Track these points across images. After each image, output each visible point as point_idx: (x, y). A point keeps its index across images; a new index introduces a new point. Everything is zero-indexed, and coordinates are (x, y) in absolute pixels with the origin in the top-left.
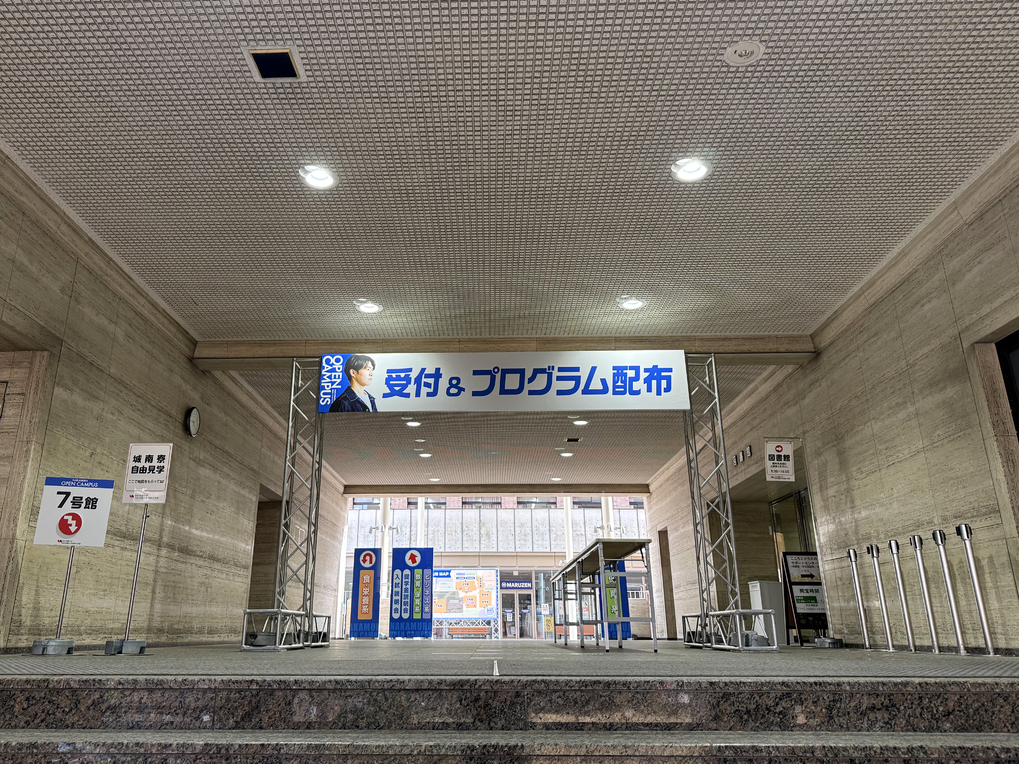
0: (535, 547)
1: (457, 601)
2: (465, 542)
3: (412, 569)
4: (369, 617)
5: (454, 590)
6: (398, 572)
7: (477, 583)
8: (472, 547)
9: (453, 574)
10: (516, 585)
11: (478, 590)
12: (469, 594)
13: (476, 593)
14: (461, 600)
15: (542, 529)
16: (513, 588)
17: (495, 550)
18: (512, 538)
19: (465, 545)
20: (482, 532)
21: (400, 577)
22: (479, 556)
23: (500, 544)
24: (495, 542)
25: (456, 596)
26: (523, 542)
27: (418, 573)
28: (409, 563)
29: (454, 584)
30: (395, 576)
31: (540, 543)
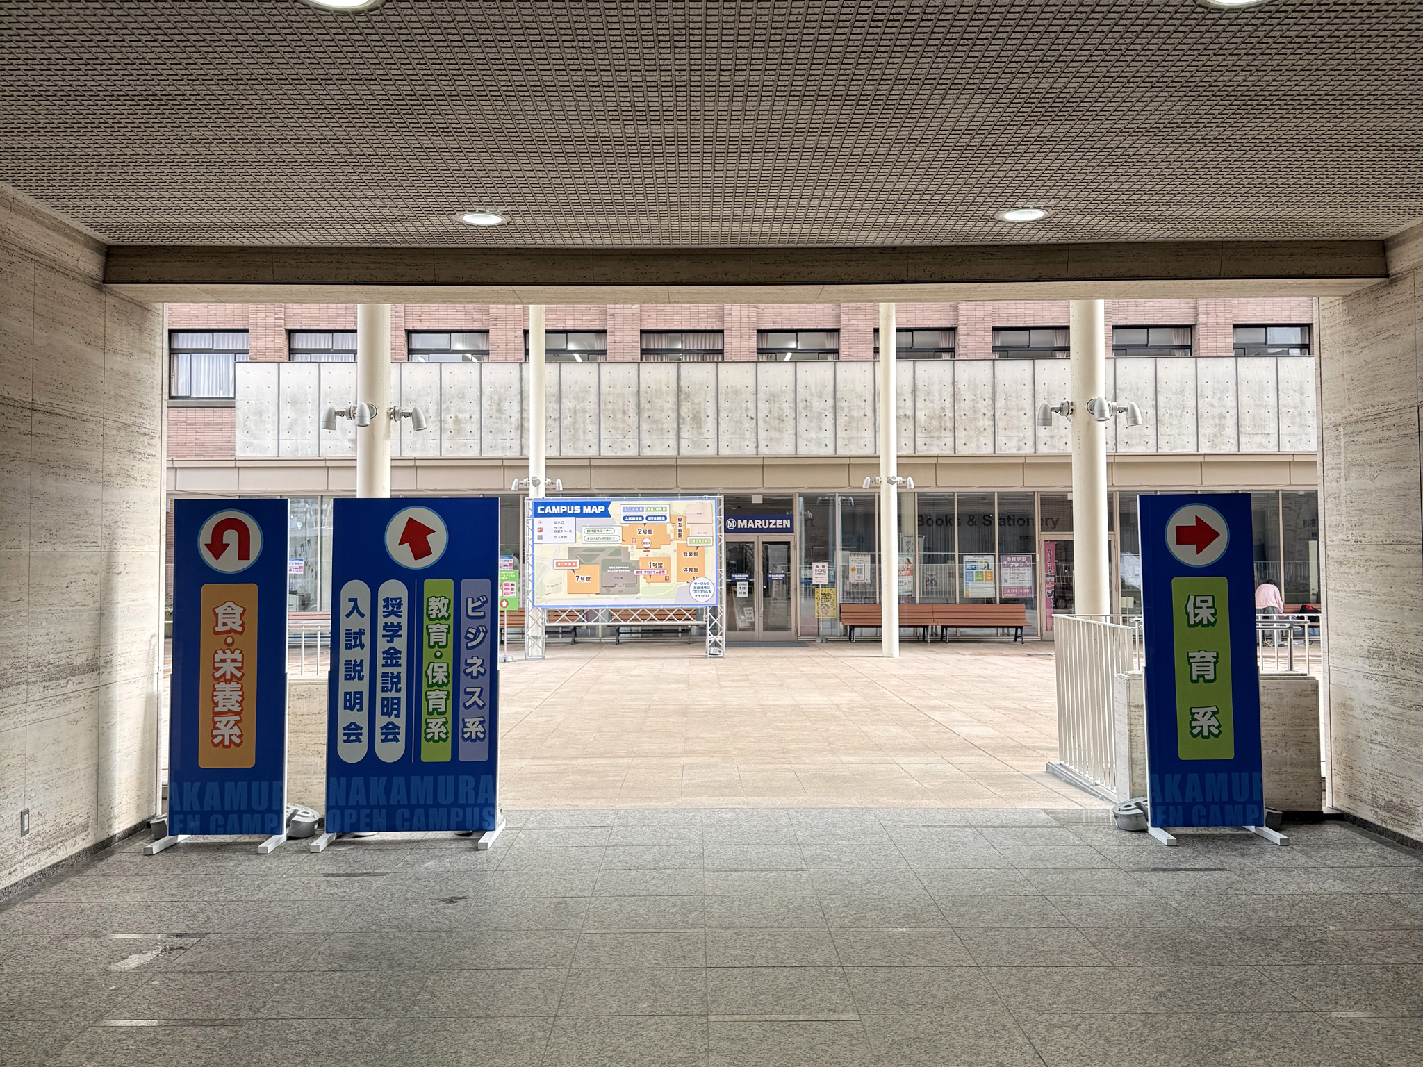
0: (801, 443)
1: (625, 570)
2: (644, 435)
3: (413, 579)
4: (246, 758)
5: (617, 543)
6: (357, 589)
7: (670, 528)
8: (660, 447)
9: (616, 507)
10: (758, 523)
11: (674, 545)
12: (652, 553)
13: (669, 551)
14: (634, 566)
15: (817, 405)
16: (751, 530)
17: (711, 452)
18: (749, 425)
19: (646, 440)
20: (683, 412)
21: (365, 607)
22: (675, 465)
23: (724, 438)
24: (712, 434)
25: (622, 558)
26: (774, 434)
27: (438, 595)
28: (402, 555)
29: (618, 531)
30: (346, 606)
31: (813, 434)
